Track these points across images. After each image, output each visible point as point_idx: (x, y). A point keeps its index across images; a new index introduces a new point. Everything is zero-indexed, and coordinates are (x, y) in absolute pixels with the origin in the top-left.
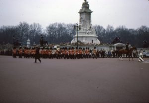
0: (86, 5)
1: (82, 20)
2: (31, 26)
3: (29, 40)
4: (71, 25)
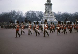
1: (47, 9)
2: (17, 12)
3: (16, 20)
4: (39, 12)
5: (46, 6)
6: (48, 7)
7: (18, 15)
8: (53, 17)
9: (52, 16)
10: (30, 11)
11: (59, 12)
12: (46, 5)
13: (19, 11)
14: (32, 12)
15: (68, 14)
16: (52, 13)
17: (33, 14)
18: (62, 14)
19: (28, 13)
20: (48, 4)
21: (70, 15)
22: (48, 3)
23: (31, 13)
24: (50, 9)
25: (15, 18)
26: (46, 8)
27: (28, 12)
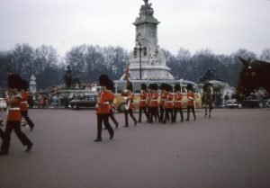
0: (147, 10)
1: (140, 38)
2: (37, 51)
3: (33, 78)
4: (112, 48)
5: (137, 29)
6: (144, 31)
7: (40, 62)
8: (163, 66)
9: (160, 62)
10: (85, 45)
11: (181, 49)
12: (138, 25)
13: (44, 47)
14: (91, 49)
15: (213, 56)
16: (157, 52)
17: (94, 55)
18: (194, 57)
19: (75, 55)
20: (146, 23)
21: (220, 59)
22: (144, 18)
23: (85, 52)
24: (151, 40)
25: (30, 71)
26: (138, 35)
27: (77, 50)
